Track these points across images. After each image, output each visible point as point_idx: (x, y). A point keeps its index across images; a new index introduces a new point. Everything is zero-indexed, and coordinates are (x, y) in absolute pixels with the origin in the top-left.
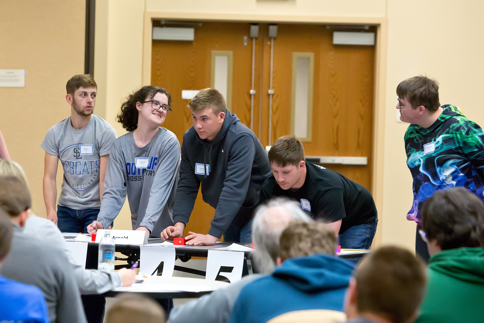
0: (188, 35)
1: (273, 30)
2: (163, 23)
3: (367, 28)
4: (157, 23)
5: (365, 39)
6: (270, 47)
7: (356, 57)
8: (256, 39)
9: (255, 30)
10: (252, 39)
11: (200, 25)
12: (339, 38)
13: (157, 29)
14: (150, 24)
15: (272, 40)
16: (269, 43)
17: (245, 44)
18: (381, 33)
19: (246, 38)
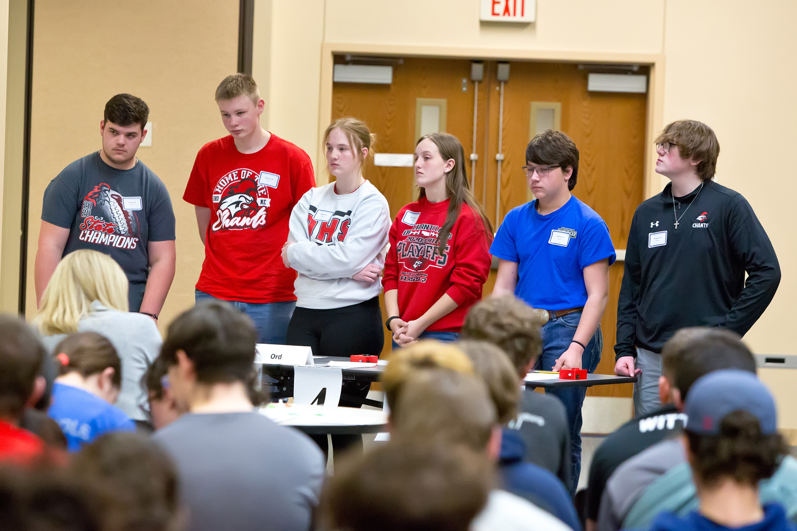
0: (384, 75)
1: (504, 71)
2: (348, 58)
3: (636, 69)
4: (340, 59)
5: (633, 84)
6: (499, 94)
7: (621, 109)
8: (480, 82)
9: (477, 70)
10: (473, 82)
11: (401, 62)
12: (597, 83)
13: (340, 68)
14: (330, 61)
15: (502, 85)
16: (498, 88)
17: (464, 89)
18: (656, 75)
19: (465, 81)
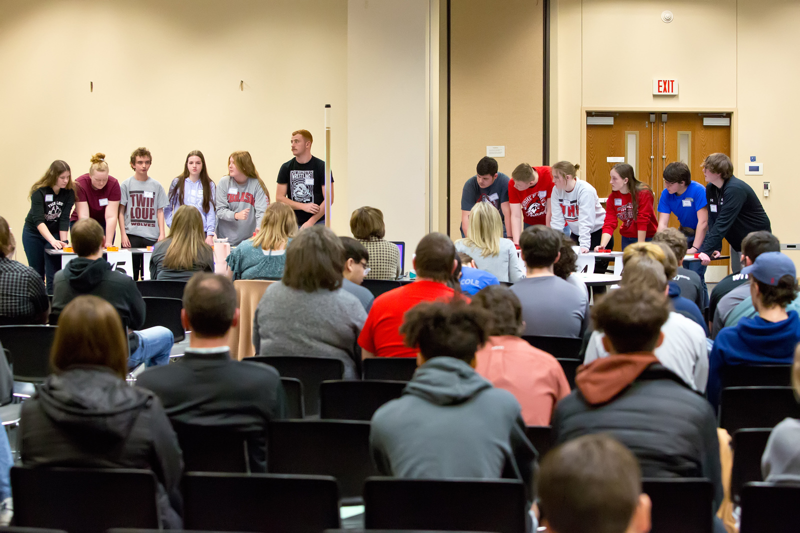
0: (610, 121)
1: (665, 117)
2: (593, 114)
3: (725, 115)
4: (589, 114)
5: (724, 122)
6: (663, 128)
7: (718, 134)
8: (654, 123)
9: (653, 117)
10: (651, 123)
11: (618, 115)
12: (707, 122)
13: (590, 118)
14: (585, 115)
15: (664, 124)
16: (662, 125)
17: (647, 126)
18: (734, 117)
19: (647, 123)
